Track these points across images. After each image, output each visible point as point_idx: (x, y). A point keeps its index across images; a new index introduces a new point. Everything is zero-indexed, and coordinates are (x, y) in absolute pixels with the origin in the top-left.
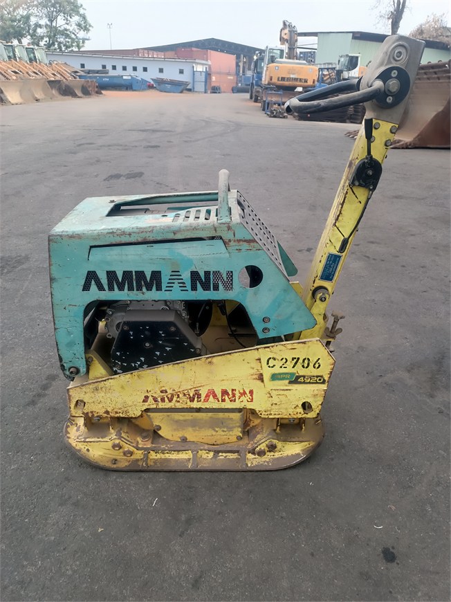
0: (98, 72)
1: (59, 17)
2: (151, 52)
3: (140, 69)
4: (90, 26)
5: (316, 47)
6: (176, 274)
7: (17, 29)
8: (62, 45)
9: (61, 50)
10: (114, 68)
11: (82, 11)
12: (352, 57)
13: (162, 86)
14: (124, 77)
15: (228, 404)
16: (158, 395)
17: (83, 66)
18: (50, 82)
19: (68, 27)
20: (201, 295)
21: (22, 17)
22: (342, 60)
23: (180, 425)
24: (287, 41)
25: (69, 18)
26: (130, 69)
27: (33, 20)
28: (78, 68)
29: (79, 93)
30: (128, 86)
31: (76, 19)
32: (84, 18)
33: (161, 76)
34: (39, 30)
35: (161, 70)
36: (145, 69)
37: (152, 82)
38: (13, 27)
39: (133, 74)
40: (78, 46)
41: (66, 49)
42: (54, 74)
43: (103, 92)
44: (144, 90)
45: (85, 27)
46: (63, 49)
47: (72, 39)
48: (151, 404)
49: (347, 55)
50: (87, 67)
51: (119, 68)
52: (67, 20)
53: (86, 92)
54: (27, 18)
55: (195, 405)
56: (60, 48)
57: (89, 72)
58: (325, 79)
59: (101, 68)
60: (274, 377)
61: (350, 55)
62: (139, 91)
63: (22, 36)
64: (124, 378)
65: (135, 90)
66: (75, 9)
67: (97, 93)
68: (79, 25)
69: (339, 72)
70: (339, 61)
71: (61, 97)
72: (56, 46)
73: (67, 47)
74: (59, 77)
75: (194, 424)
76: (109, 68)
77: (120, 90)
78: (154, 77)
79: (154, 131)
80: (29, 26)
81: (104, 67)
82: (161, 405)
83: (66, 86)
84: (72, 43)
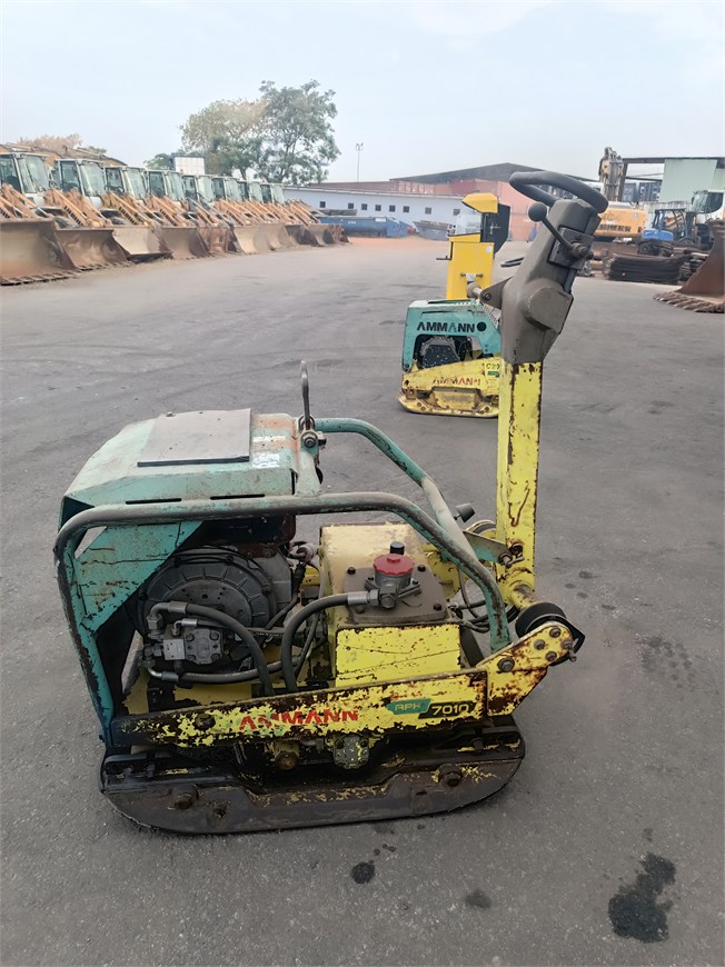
0: (342, 213)
1: (298, 141)
2: (415, 185)
3: (399, 209)
4: (337, 152)
5: (661, 177)
6: (453, 325)
7: (244, 157)
8: (298, 177)
9: (295, 183)
10: (364, 207)
11: (329, 133)
12: (714, 194)
13: (428, 231)
14: (377, 220)
15: (469, 386)
16: (440, 379)
17: (323, 204)
18: (288, 227)
19: (308, 154)
20: (462, 333)
21: (251, 142)
22: (697, 197)
23: (447, 399)
24: (607, 176)
25: (311, 142)
26: (385, 208)
27: (265, 146)
28: (317, 207)
29: (321, 242)
30: (381, 232)
31: (320, 143)
32: (331, 141)
33: (428, 218)
34: (271, 158)
35: (428, 211)
36: (406, 209)
37: (414, 227)
38: (239, 154)
39: (390, 215)
40: (319, 178)
41: (302, 182)
42: (291, 217)
43: (349, 239)
44: (401, 236)
45: (331, 153)
46: (299, 181)
47: (313, 171)
48: (436, 384)
49: (705, 192)
50: (328, 207)
51: (371, 208)
52: (308, 144)
53: (329, 240)
54: (258, 143)
55: (455, 385)
56: (295, 181)
57: (330, 212)
58: (668, 224)
59: (346, 208)
60: (490, 373)
61: (709, 191)
62: (395, 237)
63: (248, 165)
64: (426, 370)
65: (390, 237)
66: (321, 131)
67: (342, 240)
68: (323, 151)
69: (691, 215)
70: (693, 199)
71: (299, 246)
72: (290, 179)
73: (304, 179)
74: (297, 221)
75: (453, 398)
76: (357, 207)
77: (370, 236)
78: (418, 220)
79: (420, 287)
80: (259, 153)
81: (351, 206)
82: (441, 385)
83: (306, 231)
84: (311, 174)
